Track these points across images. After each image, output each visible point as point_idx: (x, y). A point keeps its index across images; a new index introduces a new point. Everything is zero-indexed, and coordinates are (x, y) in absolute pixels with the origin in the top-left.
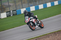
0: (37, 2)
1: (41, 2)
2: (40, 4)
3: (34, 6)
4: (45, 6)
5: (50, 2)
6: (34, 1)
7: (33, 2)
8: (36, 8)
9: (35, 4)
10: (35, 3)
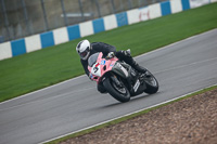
0: (19, 28)
1: (32, 27)
2: (30, 35)
3: (10, 40)
4: (48, 42)
5: (66, 25)
6: (7, 23)
7: (5, 26)
8: (14, 47)
9: (12, 36)
10: (11, 30)
